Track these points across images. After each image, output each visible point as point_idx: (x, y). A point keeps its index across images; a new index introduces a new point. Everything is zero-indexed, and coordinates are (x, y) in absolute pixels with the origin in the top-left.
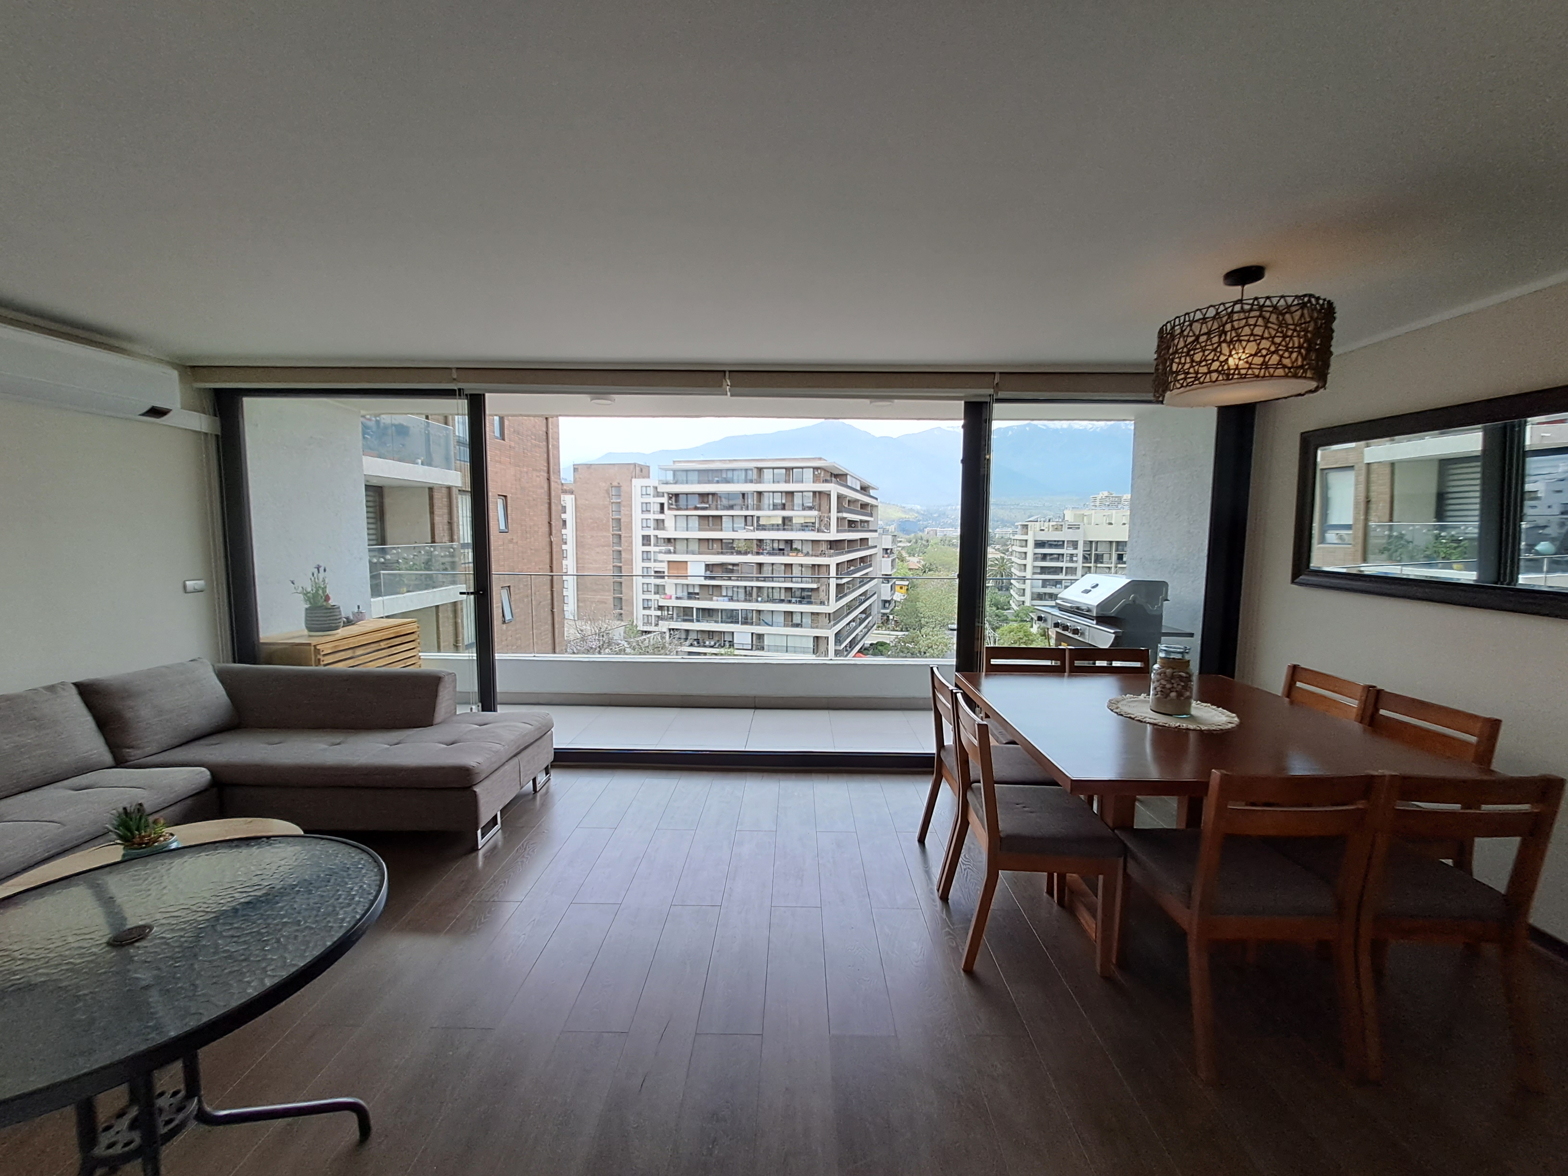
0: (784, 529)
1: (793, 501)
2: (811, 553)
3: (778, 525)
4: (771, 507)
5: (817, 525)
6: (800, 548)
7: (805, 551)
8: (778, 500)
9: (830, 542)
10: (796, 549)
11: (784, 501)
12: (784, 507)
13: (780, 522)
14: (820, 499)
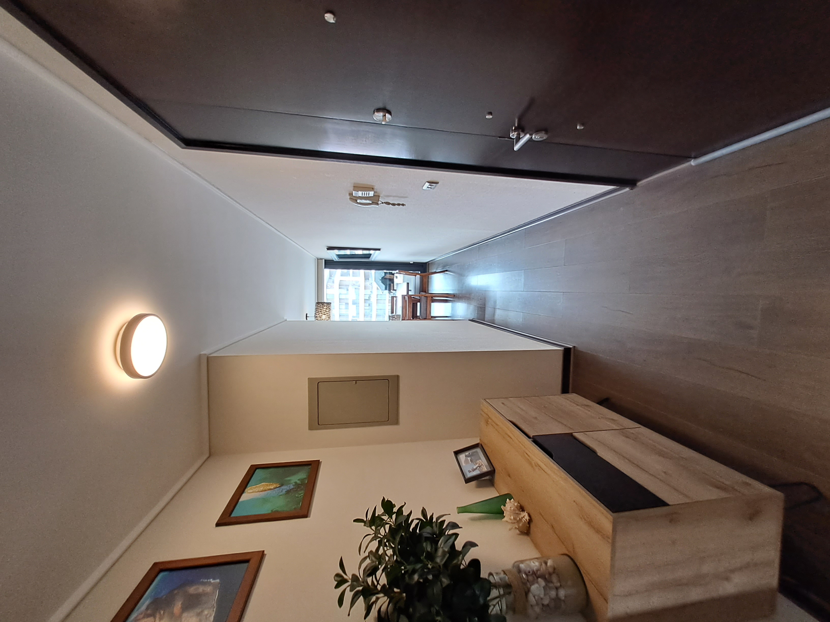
0: (359, 303)
1: (343, 299)
2: (371, 290)
3: (357, 307)
4: (347, 310)
5: (356, 287)
6: (368, 296)
7: (370, 293)
8: (343, 306)
9: (365, 279)
10: (369, 297)
11: (344, 304)
12: (347, 304)
13: (355, 306)
14: (343, 285)
